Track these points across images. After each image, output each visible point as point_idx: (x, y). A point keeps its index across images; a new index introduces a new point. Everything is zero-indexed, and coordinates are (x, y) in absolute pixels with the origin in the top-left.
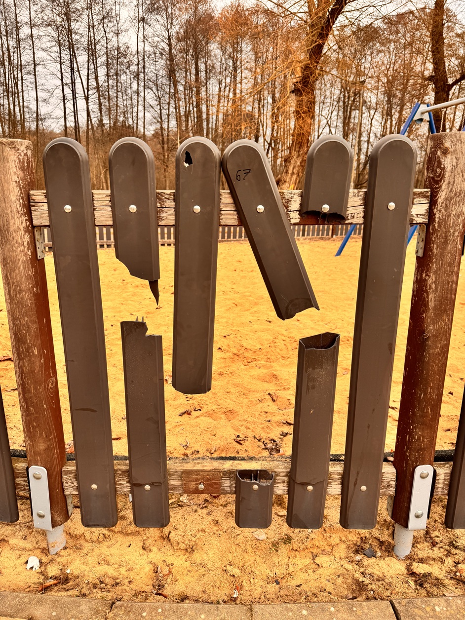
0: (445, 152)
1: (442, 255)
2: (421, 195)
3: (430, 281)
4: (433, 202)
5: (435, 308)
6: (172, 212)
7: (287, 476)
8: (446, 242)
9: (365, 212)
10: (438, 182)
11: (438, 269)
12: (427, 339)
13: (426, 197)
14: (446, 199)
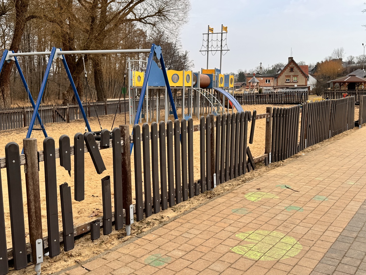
0: (125, 130)
1: (128, 152)
2: (122, 139)
3: (126, 158)
4: (124, 141)
5: (128, 164)
6: (73, 151)
7: (102, 219)
8: (128, 149)
9: (112, 145)
10: (124, 136)
11: (127, 155)
12: (127, 172)
13: (123, 140)
14: (126, 140)
